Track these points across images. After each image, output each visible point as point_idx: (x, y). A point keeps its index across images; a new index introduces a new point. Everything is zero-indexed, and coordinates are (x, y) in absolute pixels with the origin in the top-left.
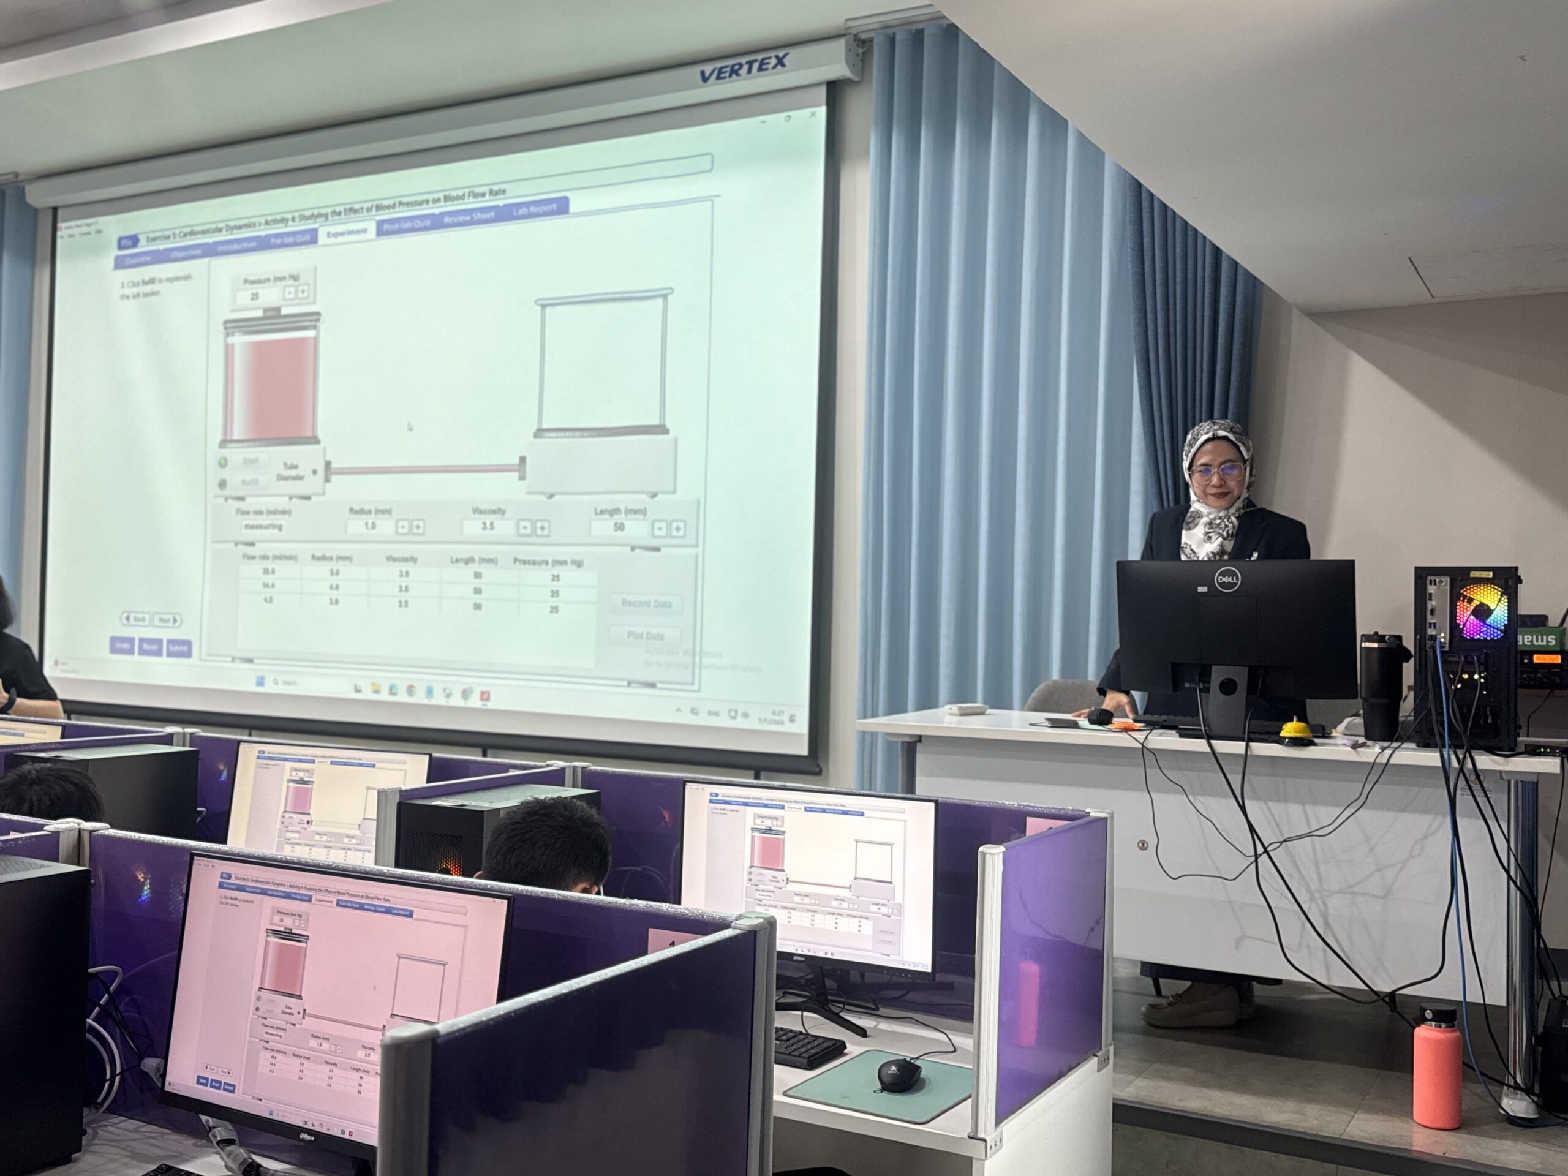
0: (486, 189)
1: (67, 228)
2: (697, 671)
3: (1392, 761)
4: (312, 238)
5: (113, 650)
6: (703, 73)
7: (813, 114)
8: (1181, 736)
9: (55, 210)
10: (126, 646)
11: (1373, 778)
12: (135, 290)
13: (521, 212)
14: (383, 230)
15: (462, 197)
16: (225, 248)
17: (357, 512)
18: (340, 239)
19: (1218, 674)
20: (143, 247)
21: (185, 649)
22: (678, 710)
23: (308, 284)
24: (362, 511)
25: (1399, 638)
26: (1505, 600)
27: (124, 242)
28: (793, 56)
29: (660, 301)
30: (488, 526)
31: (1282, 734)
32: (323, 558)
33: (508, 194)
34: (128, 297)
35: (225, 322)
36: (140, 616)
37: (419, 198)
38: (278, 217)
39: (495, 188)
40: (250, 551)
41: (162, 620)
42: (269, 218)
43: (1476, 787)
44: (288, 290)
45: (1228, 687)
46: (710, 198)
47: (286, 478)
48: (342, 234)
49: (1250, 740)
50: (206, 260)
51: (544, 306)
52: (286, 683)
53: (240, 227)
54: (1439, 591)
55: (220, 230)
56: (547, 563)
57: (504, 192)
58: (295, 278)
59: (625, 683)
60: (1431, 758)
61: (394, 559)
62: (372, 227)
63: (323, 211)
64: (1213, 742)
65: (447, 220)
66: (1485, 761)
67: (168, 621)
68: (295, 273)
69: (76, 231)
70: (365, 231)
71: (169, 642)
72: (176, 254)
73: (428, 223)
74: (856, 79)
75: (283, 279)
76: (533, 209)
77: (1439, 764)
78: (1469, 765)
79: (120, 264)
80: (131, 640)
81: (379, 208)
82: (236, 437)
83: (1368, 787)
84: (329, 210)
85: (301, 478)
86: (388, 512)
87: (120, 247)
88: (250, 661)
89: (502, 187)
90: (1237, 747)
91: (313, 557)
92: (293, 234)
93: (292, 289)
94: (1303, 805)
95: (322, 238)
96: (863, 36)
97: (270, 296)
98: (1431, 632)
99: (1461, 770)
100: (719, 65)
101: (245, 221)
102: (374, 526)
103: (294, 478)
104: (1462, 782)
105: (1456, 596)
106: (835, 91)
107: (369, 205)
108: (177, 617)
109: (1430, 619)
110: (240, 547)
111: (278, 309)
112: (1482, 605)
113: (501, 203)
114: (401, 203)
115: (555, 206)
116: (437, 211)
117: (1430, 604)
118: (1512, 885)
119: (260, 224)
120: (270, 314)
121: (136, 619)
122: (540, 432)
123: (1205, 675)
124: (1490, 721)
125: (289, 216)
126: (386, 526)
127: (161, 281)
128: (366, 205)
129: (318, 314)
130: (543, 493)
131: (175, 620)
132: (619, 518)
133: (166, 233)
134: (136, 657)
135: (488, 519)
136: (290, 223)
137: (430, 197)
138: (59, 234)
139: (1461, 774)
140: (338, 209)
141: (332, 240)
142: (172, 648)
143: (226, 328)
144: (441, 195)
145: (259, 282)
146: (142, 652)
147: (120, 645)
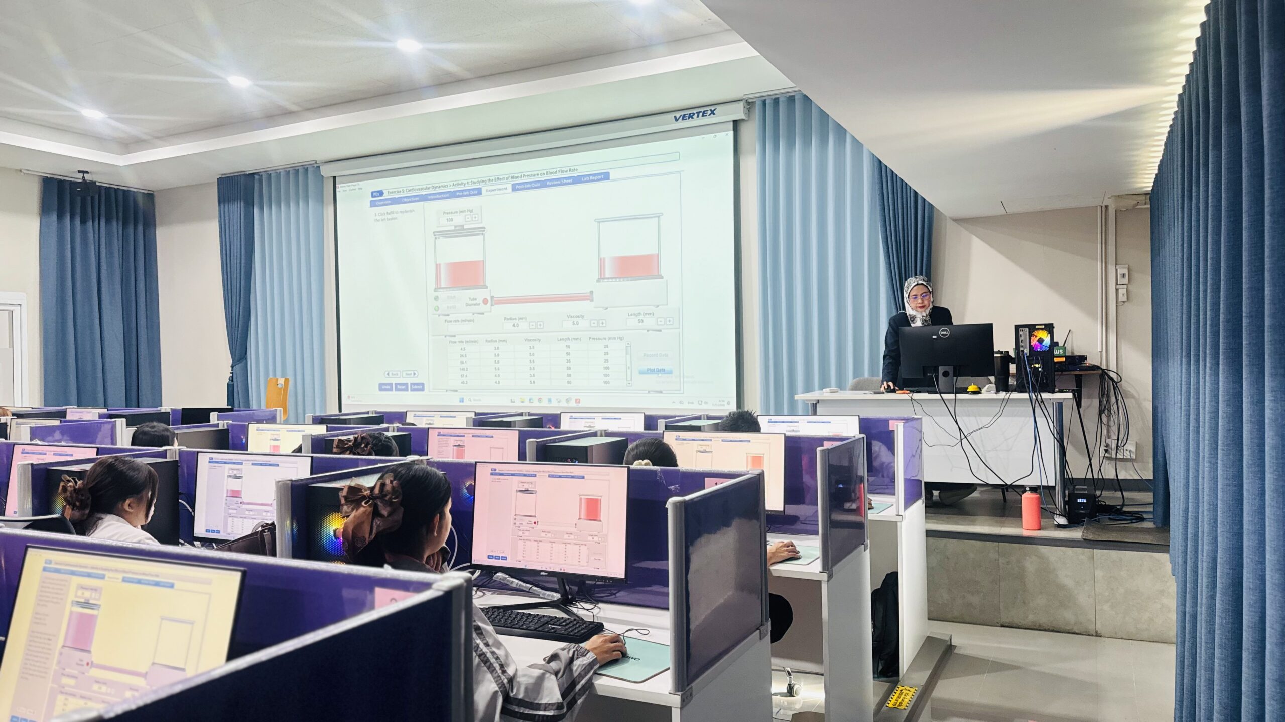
0: (568, 169)
1: (341, 187)
2: (682, 385)
3: (1011, 397)
4: (479, 192)
5: (381, 389)
6: (675, 117)
7: (727, 135)
8: (929, 393)
9: (335, 178)
10: (388, 387)
11: (1003, 405)
12: (383, 217)
13: (585, 179)
14: (514, 189)
15: (556, 173)
16: (432, 197)
17: (508, 319)
18: (493, 193)
19: (941, 369)
20: (386, 195)
21: (421, 387)
22: (674, 402)
23: (477, 214)
24: (511, 319)
25: (1008, 352)
26: (1049, 335)
27: (374, 194)
28: (719, 110)
29: (657, 218)
30: (575, 323)
31: (968, 390)
32: (492, 341)
33: (579, 171)
34: (379, 220)
35: (434, 232)
36: (394, 372)
37: (533, 173)
38: (460, 182)
39: (572, 168)
40: (453, 339)
41: (407, 374)
42: (455, 183)
43: (1042, 405)
44: (467, 217)
45: (946, 374)
46: (679, 172)
47: (470, 305)
48: (494, 190)
49: (956, 393)
50: (422, 203)
51: (599, 222)
52: (475, 400)
53: (440, 187)
54: (1024, 333)
55: (429, 188)
56: (605, 339)
57: (577, 170)
58: (471, 211)
59: (647, 392)
60: (1025, 395)
61: (529, 341)
62: (510, 187)
63: (484, 179)
64: (942, 395)
65: (548, 183)
66: (1045, 395)
67: (411, 374)
68: (471, 209)
69: (348, 188)
70: (506, 188)
71: (411, 384)
72: (405, 200)
73: (539, 184)
74: (746, 119)
75: (465, 211)
76: (591, 178)
77: (1028, 397)
78: (1039, 397)
79: (373, 204)
80: (391, 384)
81: (512, 178)
82: (443, 286)
83: (1002, 408)
84: (487, 179)
85: (479, 305)
86: (525, 319)
87: (373, 196)
88: (456, 391)
89: (576, 168)
90: (952, 396)
91: (487, 341)
92: (469, 190)
93: (469, 216)
94: (975, 417)
95: (484, 191)
96: (750, 101)
97: (459, 220)
98: (1022, 349)
99: (1037, 399)
100: (683, 113)
101: (442, 184)
102: (517, 325)
103: (475, 305)
104: (1037, 404)
105: (1030, 335)
106: (736, 124)
107: (508, 176)
108: (416, 372)
109: (1021, 344)
110: (448, 338)
111: (463, 226)
112: (1040, 338)
113: (576, 175)
114: (524, 175)
115: (602, 176)
116: (543, 179)
117: (1021, 339)
118: (1055, 440)
119: (450, 185)
120: (457, 228)
121: (392, 374)
122: (599, 280)
123: (936, 370)
124: (1045, 381)
125: (466, 182)
126: (523, 326)
127: (397, 212)
128: (506, 177)
129: (484, 228)
130: (603, 308)
131: (414, 374)
132: (641, 317)
133: (399, 190)
134: (394, 392)
135: (575, 320)
136: (466, 185)
137: (539, 173)
138: (337, 190)
139: (1037, 402)
140: (491, 178)
141: (490, 193)
142: (413, 387)
143: (435, 235)
144: (545, 172)
145: (452, 213)
146: (397, 389)
147: (383, 387)
